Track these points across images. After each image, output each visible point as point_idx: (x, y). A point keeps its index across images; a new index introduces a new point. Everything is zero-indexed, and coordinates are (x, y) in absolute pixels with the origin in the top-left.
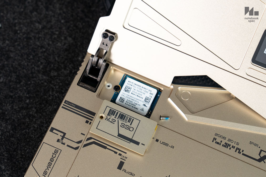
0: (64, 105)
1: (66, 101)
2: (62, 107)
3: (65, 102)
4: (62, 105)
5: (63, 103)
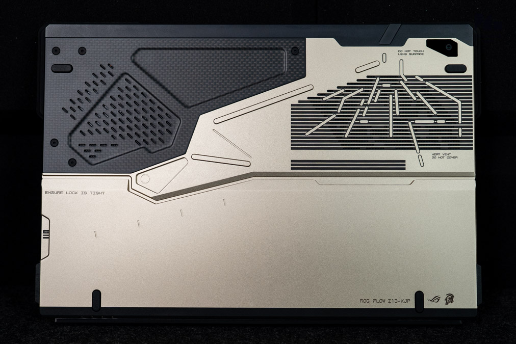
0: (44, 235)
1: (44, 231)
2: (44, 238)
3: (44, 233)
4: (42, 236)
5: (42, 234)
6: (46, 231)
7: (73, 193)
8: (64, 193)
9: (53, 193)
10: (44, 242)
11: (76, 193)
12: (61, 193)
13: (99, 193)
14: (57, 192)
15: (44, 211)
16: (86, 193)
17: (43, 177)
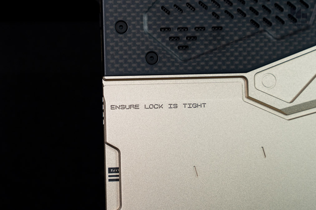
0: (109, 176)
1: (110, 169)
2: (110, 180)
3: (110, 172)
4: (107, 178)
5: (107, 174)
6: (113, 169)
7: (156, 106)
8: (141, 107)
9: (123, 107)
10: (111, 188)
11: (161, 107)
12: (136, 107)
13: (196, 106)
14: (130, 107)
15: (110, 136)
16: (176, 106)
17: (104, 82)
